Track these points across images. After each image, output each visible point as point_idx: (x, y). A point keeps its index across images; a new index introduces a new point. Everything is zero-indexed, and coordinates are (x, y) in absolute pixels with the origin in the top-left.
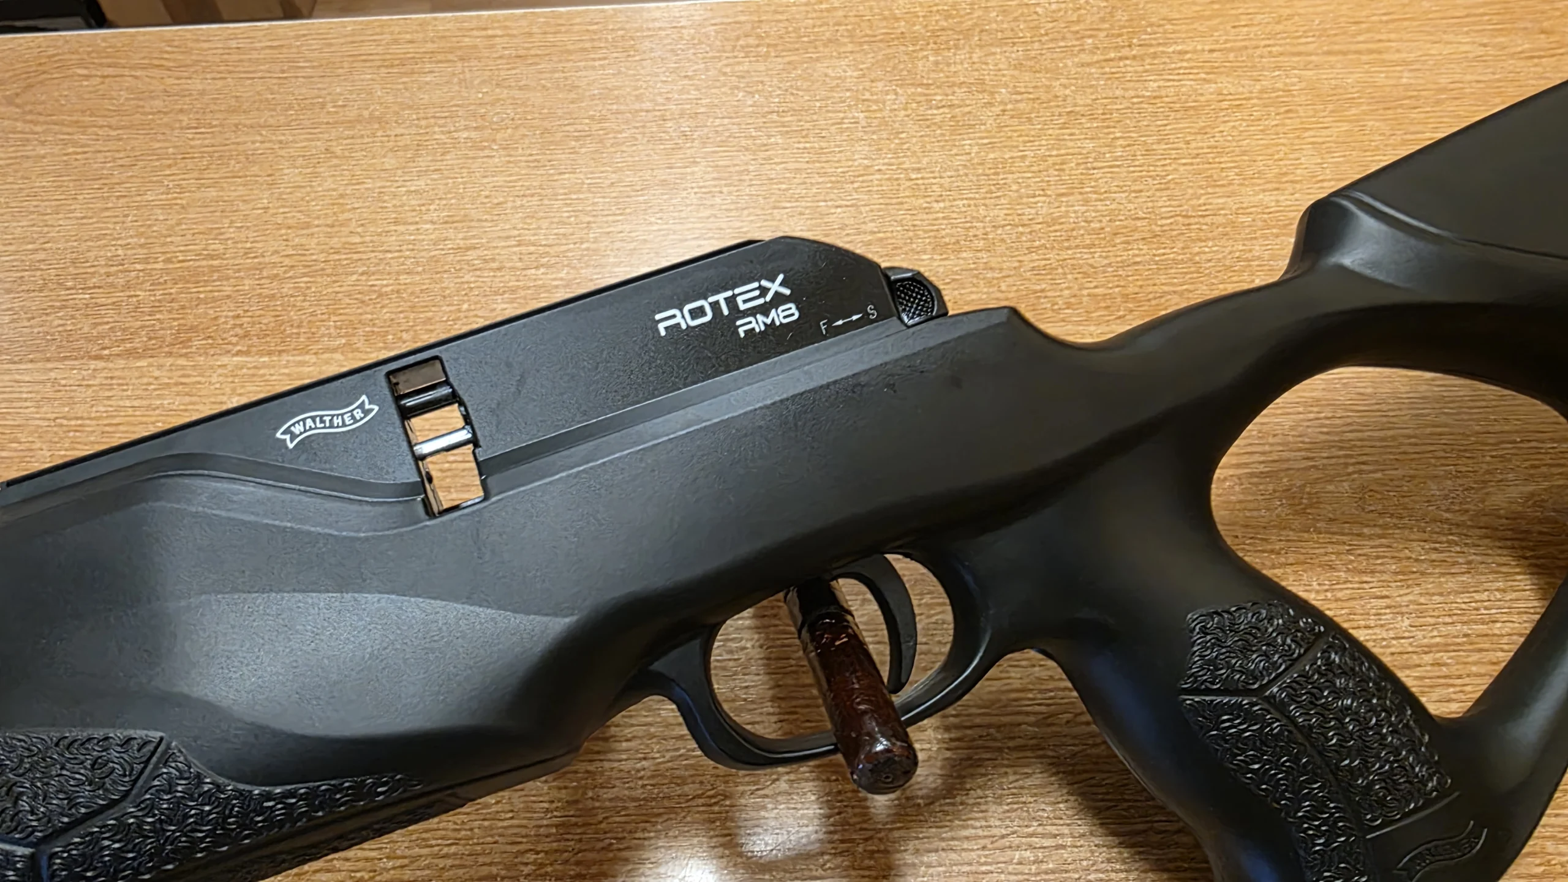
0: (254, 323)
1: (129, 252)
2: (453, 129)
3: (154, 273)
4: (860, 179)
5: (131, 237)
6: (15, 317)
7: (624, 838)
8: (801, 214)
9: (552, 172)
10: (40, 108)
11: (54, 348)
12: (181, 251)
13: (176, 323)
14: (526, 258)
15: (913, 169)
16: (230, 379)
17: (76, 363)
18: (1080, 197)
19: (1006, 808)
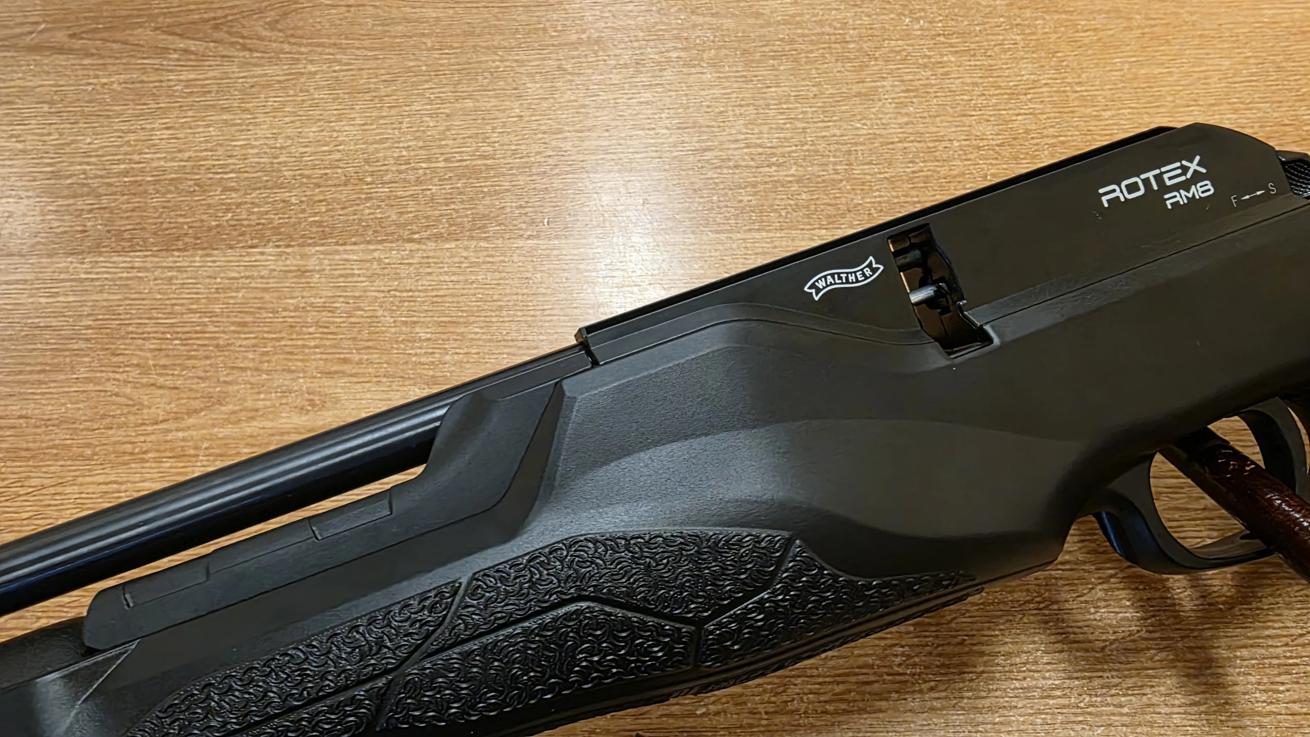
0: (536, 212)
1: (412, 153)
2: (663, 50)
3: (438, 170)
4: (1031, 91)
5: (410, 140)
6: (330, 207)
7: (974, 635)
8: (988, 121)
9: (759, 86)
10: (300, 32)
11: (370, 233)
12: (456, 153)
13: (469, 212)
14: (757, 157)
15: (1077, 83)
16: (530, 259)
17: (394, 245)
18: (1229, 107)
19: (1297, 612)
